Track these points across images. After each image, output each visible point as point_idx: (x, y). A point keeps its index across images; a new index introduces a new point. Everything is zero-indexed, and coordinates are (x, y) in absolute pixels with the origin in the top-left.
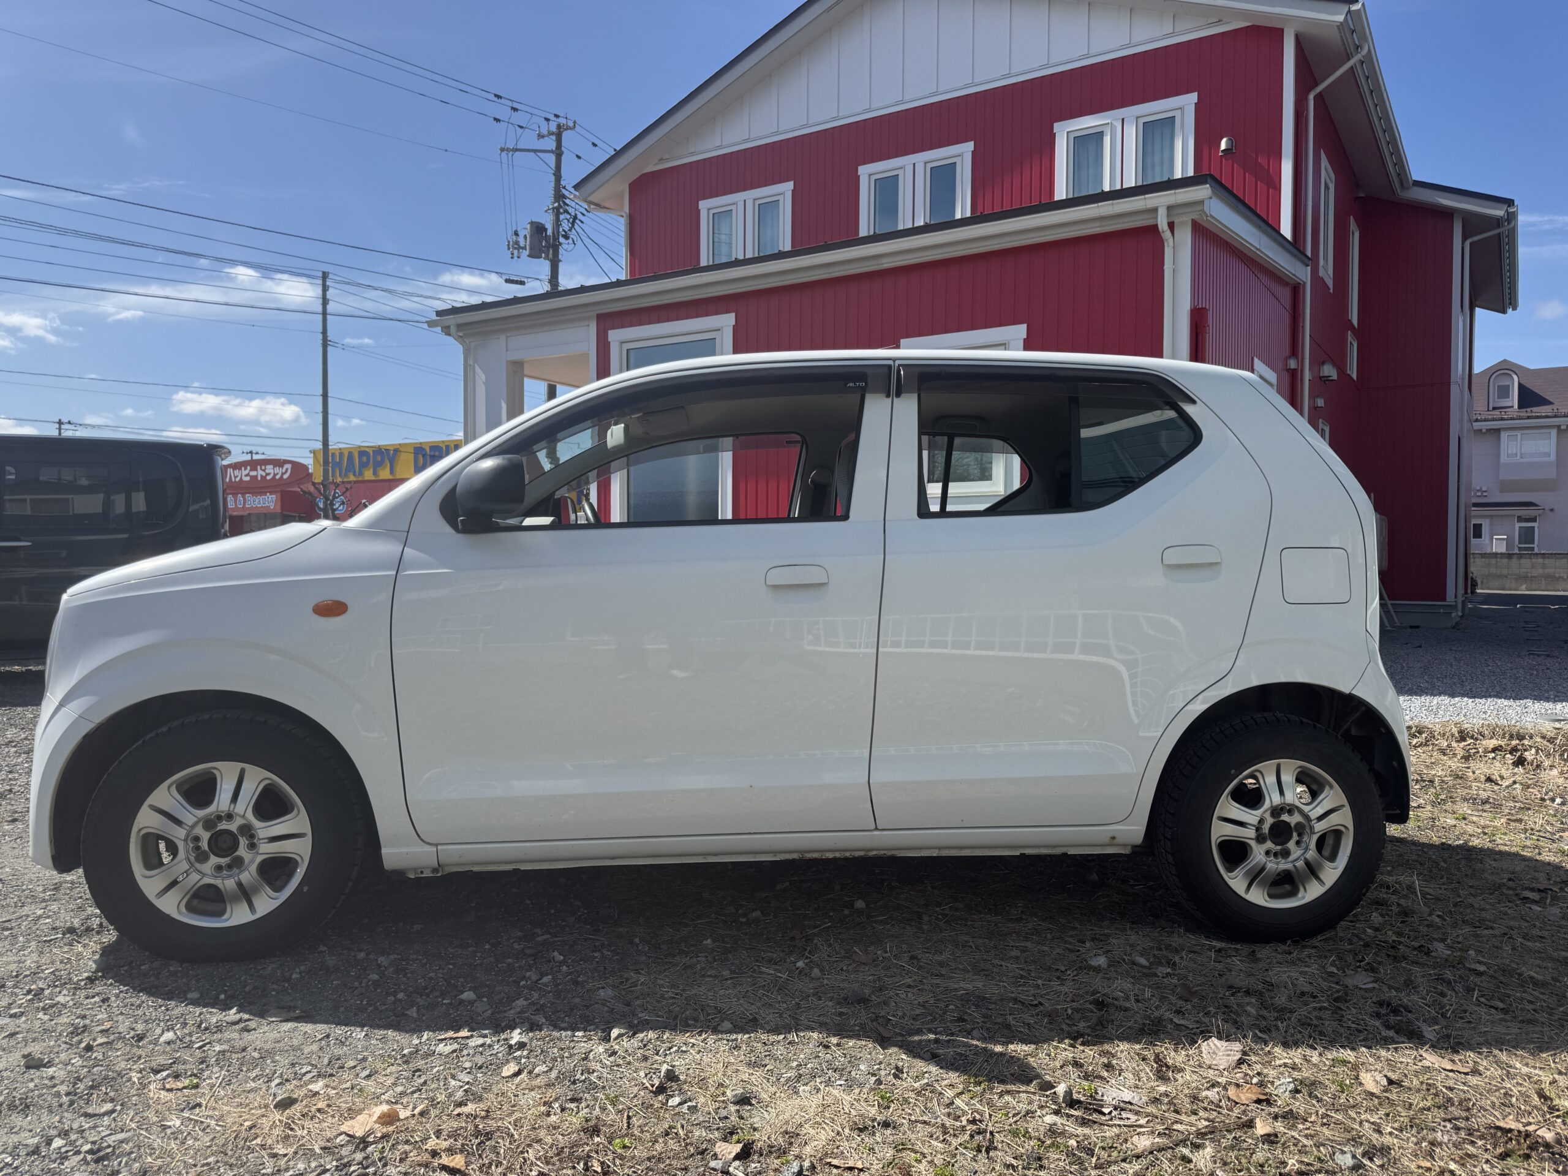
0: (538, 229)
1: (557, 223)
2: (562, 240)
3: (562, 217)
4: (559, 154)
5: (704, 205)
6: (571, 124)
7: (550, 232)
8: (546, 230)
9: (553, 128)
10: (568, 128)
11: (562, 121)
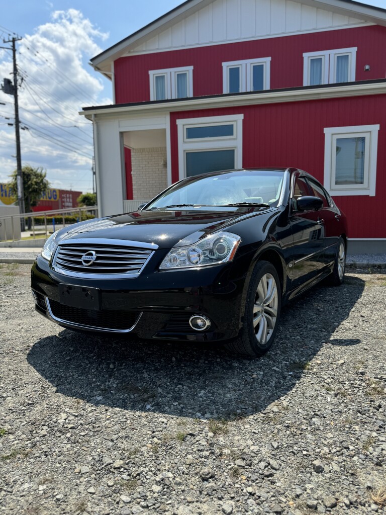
0: (7, 82)
1: (16, 80)
2: (19, 87)
3: (18, 77)
4: (14, 51)
5: (151, 73)
6: (20, 38)
7: (13, 84)
8: (11, 82)
9: (11, 39)
10: (19, 40)
11: (15, 36)
